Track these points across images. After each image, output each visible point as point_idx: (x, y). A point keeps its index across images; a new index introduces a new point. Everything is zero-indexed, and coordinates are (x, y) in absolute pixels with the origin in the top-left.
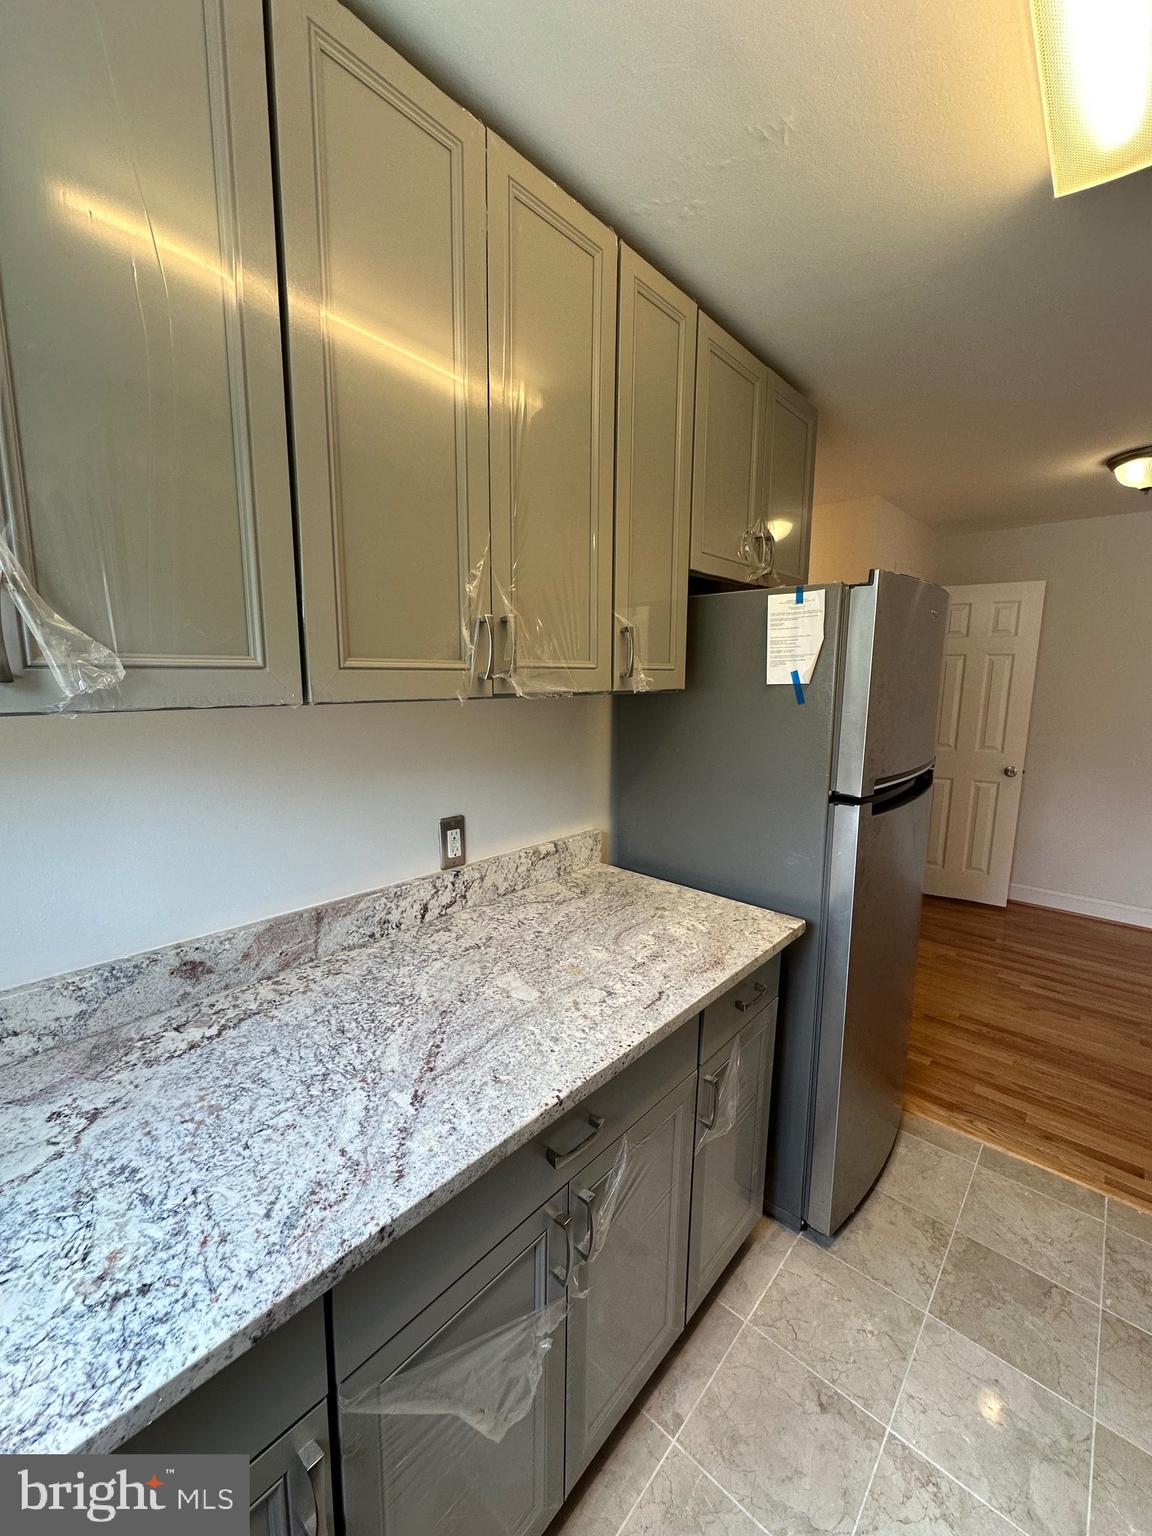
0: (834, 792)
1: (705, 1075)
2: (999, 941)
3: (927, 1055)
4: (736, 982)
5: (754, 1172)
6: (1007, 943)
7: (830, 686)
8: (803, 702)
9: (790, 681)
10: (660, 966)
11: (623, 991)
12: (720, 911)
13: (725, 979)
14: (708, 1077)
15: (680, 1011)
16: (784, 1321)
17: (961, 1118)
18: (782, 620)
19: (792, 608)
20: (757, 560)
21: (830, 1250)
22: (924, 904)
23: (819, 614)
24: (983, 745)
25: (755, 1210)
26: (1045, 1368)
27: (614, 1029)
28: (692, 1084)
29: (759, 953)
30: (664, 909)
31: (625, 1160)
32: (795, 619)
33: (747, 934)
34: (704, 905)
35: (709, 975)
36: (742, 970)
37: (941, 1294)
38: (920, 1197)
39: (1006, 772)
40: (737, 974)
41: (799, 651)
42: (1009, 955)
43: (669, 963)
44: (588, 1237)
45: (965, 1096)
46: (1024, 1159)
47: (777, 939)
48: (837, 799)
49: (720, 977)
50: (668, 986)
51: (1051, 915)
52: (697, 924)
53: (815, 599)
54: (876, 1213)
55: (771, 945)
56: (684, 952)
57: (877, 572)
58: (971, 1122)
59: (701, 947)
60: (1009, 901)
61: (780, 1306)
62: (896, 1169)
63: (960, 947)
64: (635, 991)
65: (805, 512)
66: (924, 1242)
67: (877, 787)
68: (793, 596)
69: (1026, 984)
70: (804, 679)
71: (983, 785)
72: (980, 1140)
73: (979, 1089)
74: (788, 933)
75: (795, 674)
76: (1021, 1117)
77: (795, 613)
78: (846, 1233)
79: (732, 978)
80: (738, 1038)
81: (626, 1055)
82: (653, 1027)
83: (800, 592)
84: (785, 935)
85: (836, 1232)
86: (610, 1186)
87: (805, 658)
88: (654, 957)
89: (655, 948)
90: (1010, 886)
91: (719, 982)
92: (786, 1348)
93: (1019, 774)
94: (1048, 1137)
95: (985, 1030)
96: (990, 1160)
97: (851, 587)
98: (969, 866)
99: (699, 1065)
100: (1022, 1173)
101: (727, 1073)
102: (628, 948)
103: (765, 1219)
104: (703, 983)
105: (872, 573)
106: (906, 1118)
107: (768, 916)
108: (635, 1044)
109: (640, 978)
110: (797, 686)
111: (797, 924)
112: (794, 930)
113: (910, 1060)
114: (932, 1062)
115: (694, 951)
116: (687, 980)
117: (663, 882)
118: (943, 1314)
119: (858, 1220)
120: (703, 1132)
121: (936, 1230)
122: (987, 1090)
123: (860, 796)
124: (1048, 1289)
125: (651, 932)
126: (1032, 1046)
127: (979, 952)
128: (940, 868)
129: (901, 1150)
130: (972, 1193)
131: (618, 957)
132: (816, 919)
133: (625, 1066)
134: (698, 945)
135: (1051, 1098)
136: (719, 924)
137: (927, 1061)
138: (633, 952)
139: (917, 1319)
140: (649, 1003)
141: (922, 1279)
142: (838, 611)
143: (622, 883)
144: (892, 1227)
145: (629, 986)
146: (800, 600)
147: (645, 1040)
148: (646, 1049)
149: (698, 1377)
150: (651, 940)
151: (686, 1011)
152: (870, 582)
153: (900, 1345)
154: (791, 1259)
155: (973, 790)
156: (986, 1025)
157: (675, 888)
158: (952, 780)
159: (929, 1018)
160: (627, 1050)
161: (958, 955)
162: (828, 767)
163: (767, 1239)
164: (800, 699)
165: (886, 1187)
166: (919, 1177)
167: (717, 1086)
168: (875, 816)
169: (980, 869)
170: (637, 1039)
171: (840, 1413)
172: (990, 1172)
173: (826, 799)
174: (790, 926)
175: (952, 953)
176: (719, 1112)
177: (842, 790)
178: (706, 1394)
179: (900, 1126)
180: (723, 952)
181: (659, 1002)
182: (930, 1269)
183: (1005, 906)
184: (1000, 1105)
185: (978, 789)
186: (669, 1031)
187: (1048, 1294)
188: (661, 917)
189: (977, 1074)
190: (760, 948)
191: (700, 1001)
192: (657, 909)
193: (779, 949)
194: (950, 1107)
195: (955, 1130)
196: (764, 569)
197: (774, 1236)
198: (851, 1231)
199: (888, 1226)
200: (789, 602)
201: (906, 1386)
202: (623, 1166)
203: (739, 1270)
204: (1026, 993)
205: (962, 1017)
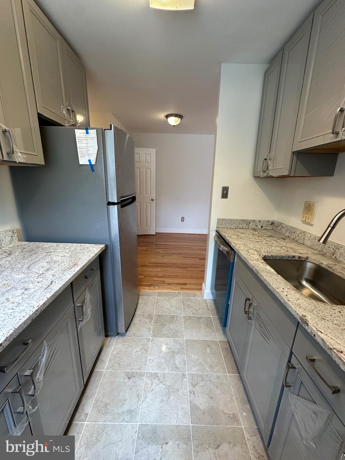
0: (108, 202)
1: (77, 304)
2: (155, 243)
3: (143, 275)
4: (83, 269)
5: (100, 327)
6: (157, 243)
7: (102, 165)
8: (94, 171)
9: (88, 163)
10: (51, 272)
11: (33, 286)
12: (74, 248)
13: (79, 269)
14: (78, 305)
15: (61, 285)
16: (116, 363)
17: (152, 287)
18: (82, 140)
19: (85, 136)
20: (69, 118)
21: (126, 336)
22: (138, 237)
23: (95, 139)
24: (146, 193)
25: (103, 337)
26: (175, 334)
27: (30, 303)
28: (72, 310)
29: (91, 258)
30: (51, 252)
31: (46, 349)
32: (87, 140)
33: (85, 253)
34: (68, 247)
35: (72, 269)
36: (85, 265)
37: (153, 331)
38: (145, 311)
39: (152, 200)
40: (83, 266)
41: (90, 152)
42: (157, 245)
43: (55, 270)
44: (33, 387)
45: (153, 282)
46: (166, 291)
47: (96, 252)
48: (110, 204)
49: (77, 269)
50: (55, 278)
51: (164, 234)
52: (65, 254)
53: (93, 133)
54: (136, 321)
55: (95, 254)
56: (61, 265)
57: (112, 125)
58: (154, 287)
59: (68, 261)
60: (156, 233)
61: (114, 360)
62: (139, 306)
63: (146, 246)
64: (40, 285)
65: (87, 114)
66: (147, 321)
67: (121, 199)
68: (85, 131)
69: (161, 251)
70: (93, 163)
71: (147, 204)
72: (156, 291)
73: (155, 279)
74: (100, 249)
75: (90, 161)
76: (164, 282)
77: (86, 138)
78: (129, 329)
79: (81, 268)
80: (87, 288)
81: (37, 311)
82: (49, 295)
83: (87, 129)
84: (99, 250)
85: (126, 331)
86: (41, 363)
87: (93, 154)
88: (48, 270)
89: (48, 267)
90: (156, 229)
91: (76, 271)
92: (117, 370)
93: (155, 200)
94: (170, 284)
95: (154, 264)
96: (160, 294)
97: (105, 130)
98: (146, 226)
99: (74, 302)
100: (166, 294)
101: (86, 301)
102: (35, 270)
103: (106, 338)
104: (70, 273)
105: (111, 125)
106: (140, 293)
107: (93, 246)
108: (41, 305)
109: (41, 279)
110: (91, 165)
111: (103, 246)
112: (102, 248)
113: (139, 278)
114: (144, 276)
115: (65, 263)
116: (63, 274)
117: (49, 243)
118: (154, 336)
119: (132, 324)
120: (79, 324)
121: (150, 317)
122: (157, 278)
123: (116, 202)
124: (173, 317)
125: (46, 261)
126: (164, 265)
127: (151, 246)
128: (140, 227)
129: (140, 301)
130: (157, 303)
131: (30, 274)
132: (108, 243)
133: (37, 315)
134: (66, 261)
135: (169, 275)
136: (74, 252)
137: (143, 277)
138: (38, 270)
139: (149, 340)
140: (47, 287)
141: (148, 330)
142: (101, 138)
143: (30, 247)
144: (140, 321)
145: (36, 284)
146: (87, 133)
147: (46, 301)
148: (47, 305)
149: (91, 397)
150: (46, 264)
151: (64, 285)
152: (111, 129)
153: (146, 349)
154: (115, 345)
155: (145, 205)
156: (155, 263)
157: (55, 244)
158: (140, 203)
159: (142, 266)
160: (37, 309)
161: (146, 248)
162: (105, 193)
163: (107, 343)
164: (93, 170)
165: (138, 312)
166: (145, 306)
167: (82, 307)
168: (122, 208)
169: (149, 226)
170: (41, 303)
171: (134, 377)
172: (159, 297)
173: (106, 204)
174: (100, 247)
175: (145, 248)
176: (84, 314)
177: (111, 200)
178: (95, 400)
179: (139, 295)
180: (77, 261)
181: (51, 285)
182: (150, 327)
183: (155, 234)
184: (160, 281)
185: (146, 205)
186: (57, 294)
187: (174, 318)
188: (49, 255)
189: (155, 276)
190: (91, 256)
191: (69, 279)
192: (48, 253)
193: (97, 255)
194: (149, 286)
195: (151, 291)
196: (72, 122)
197: (109, 341)
198: (130, 328)
199: (139, 322)
200: (83, 133)
201: (149, 358)
202: (46, 352)
203: (100, 356)
204: (162, 253)
205: (149, 263)
